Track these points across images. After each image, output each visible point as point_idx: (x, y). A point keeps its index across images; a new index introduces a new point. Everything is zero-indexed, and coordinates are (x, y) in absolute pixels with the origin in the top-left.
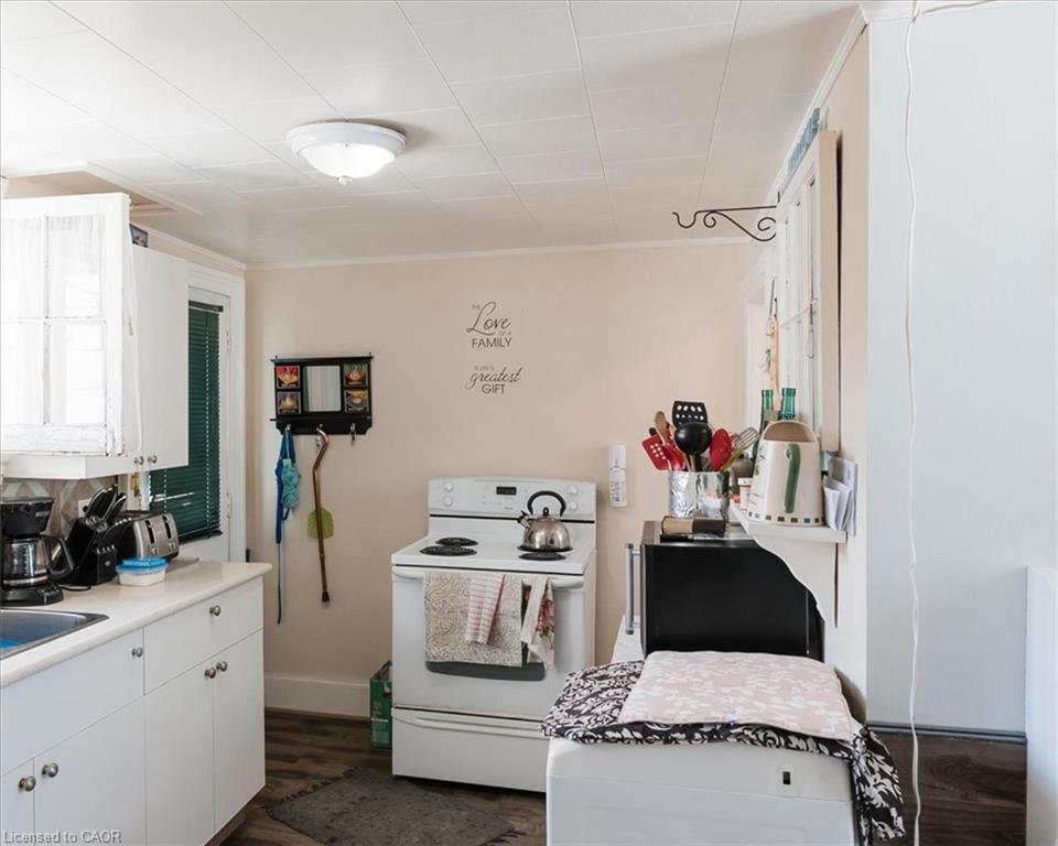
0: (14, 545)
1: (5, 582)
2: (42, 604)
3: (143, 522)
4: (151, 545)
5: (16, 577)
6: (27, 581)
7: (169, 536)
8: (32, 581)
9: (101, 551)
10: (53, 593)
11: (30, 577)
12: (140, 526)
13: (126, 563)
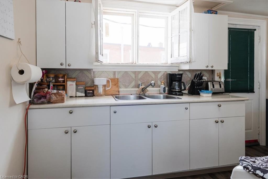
0: (174, 82)
1: (172, 90)
2: (177, 95)
3: (211, 83)
4: (213, 88)
5: (174, 89)
6: (176, 90)
7: (221, 87)
8: (177, 90)
9: (197, 87)
10: (180, 94)
11: (176, 89)
12: (210, 83)
13: (202, 91)
